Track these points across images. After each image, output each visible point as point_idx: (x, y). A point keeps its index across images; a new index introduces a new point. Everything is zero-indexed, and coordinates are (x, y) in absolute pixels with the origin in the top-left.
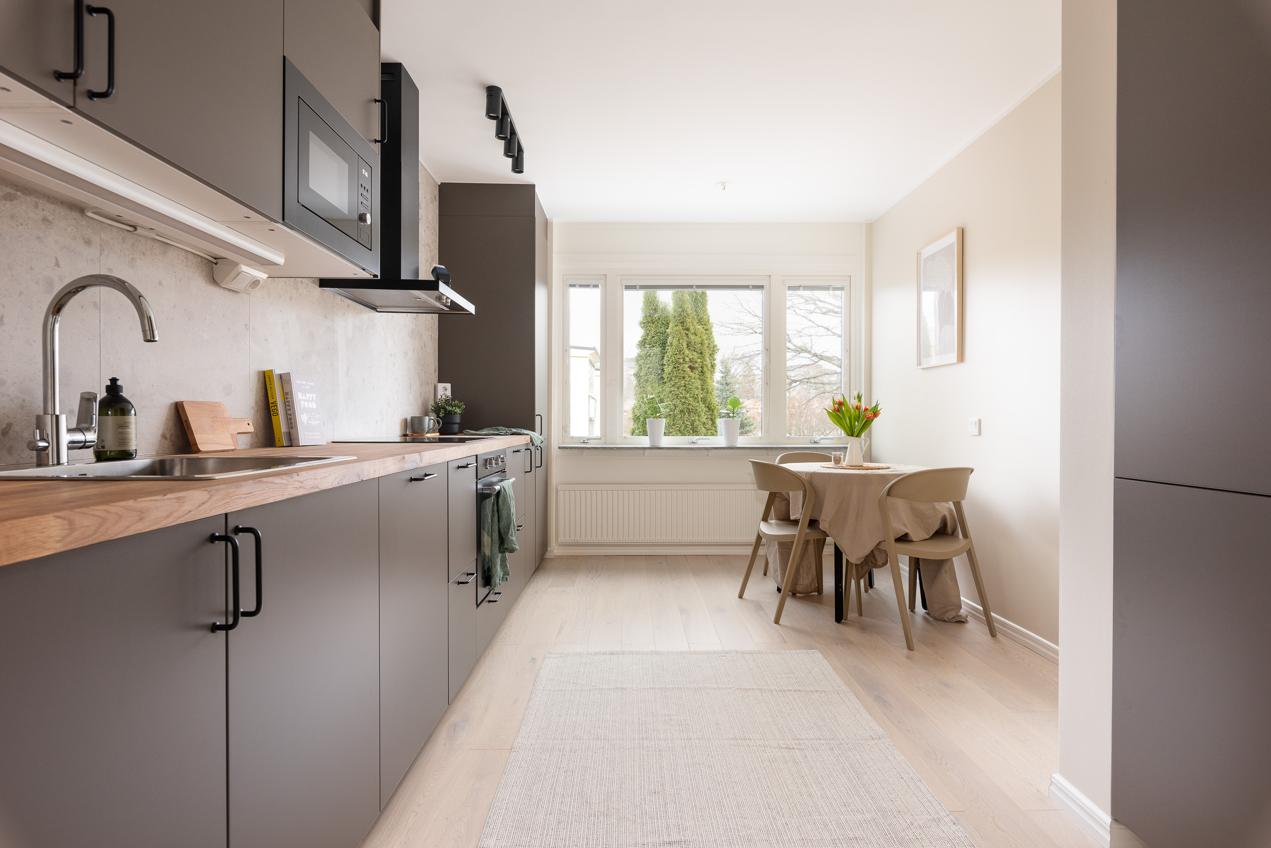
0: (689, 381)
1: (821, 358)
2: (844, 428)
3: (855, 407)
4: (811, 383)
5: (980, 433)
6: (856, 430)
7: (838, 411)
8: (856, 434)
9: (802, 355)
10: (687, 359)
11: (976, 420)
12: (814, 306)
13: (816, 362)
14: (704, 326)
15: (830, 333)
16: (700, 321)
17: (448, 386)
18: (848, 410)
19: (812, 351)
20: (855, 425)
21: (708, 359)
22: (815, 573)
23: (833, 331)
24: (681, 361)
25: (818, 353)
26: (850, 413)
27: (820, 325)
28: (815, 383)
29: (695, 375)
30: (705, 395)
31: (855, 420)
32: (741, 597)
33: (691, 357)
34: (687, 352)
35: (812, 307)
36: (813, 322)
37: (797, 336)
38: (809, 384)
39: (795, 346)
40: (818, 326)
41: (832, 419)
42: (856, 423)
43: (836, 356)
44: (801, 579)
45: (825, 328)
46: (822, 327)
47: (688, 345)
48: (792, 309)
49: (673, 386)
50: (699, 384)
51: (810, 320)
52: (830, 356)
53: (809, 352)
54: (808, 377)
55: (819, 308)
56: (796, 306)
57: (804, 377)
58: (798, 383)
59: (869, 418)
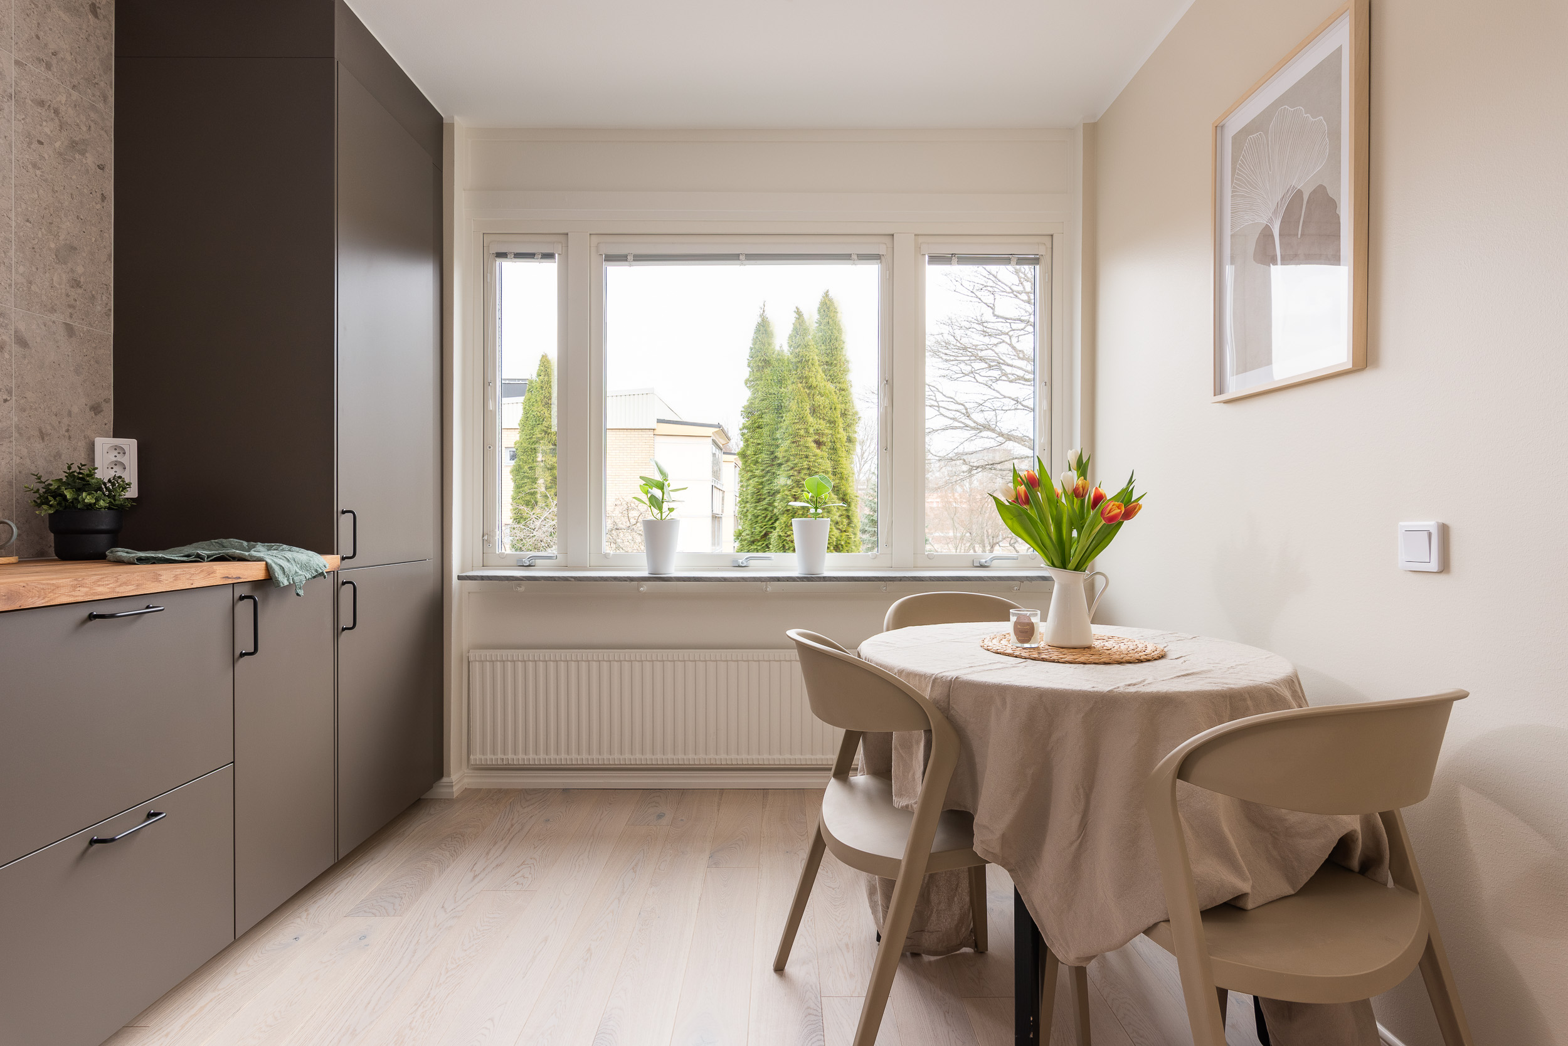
0: (814, 461)
1: (1009, 437)
2: (1042, 547)
3: (1070, 490)
4: (995, 469)
5: (1445, 566)
6: (1075, 553)
7: (1027, 502)
8: (1074, 562)
9: (985, 433)
10: (811, 430)
11: (1431, 525)
12: (999, 372)
13: (1002, 444)
14: (837, 384)
15: (1020, 406)
16: (832, 379)
17: (131, 445)
18: (1053, 500)
19: (997, 428)
20: (1071, 538)
21: (841, 430)
22: (967, 899)
23: (1024, 403)
24: (802, 432)
25: (1005, 431)
26: (1057, 507)
27: (1006, 395)
28: (1001, 470)
29: (823, 453)
30: (837, 481)
31: (1071, 526)
32: (779, 967)
33: (816, 427)
34: (811, 419)
35: (996, 373)
36: (998, 392)
37: (978, 410)
38: (993, 471)
39: (975, 422)
40: (1005, 397)
41: (1010, 522)
42: (1075, 534)
43: (1027, 435)
44: (934, 917)
45: (1013, 399)
46: (1009, 398)
47: (814, 411)
48: (972, 375)
49: (792, 468)
50: (829, 465)
51: (994, 390)
52: (1020, 435)
53: (993, 430)
54: (992, 463)
55: (1006, 375)
56: (978, 372)
57: (987, 463)
58: (979, 470)
59: (1111, 519)
